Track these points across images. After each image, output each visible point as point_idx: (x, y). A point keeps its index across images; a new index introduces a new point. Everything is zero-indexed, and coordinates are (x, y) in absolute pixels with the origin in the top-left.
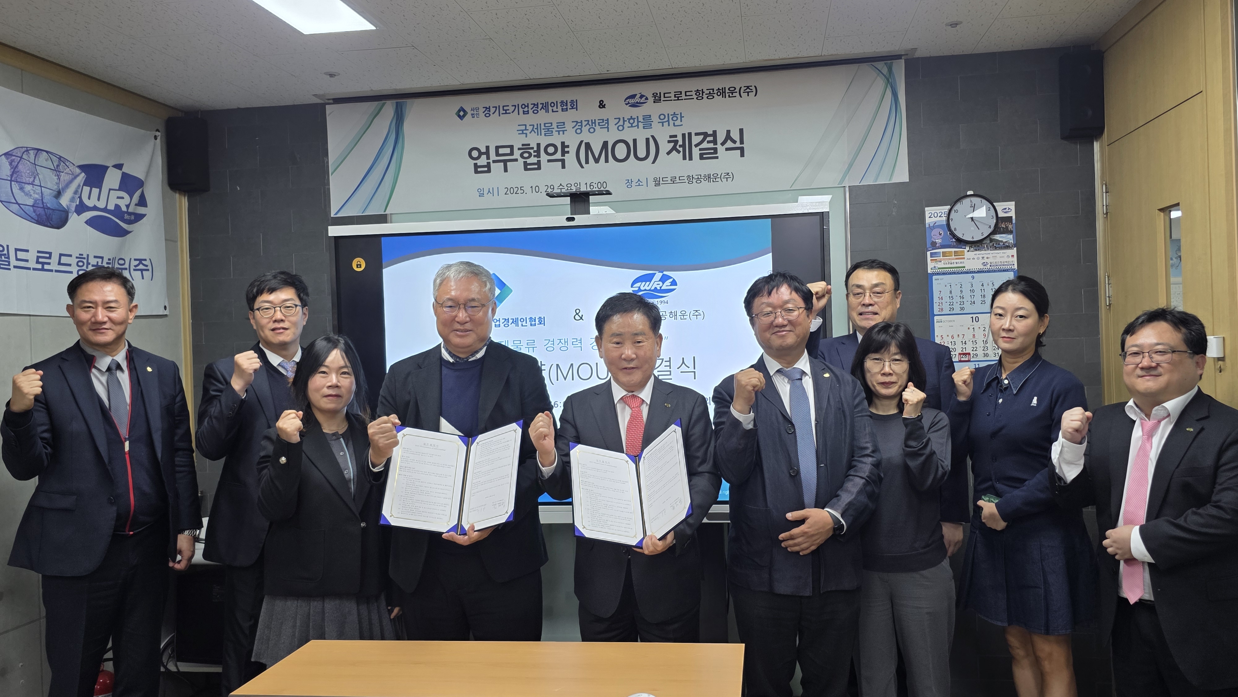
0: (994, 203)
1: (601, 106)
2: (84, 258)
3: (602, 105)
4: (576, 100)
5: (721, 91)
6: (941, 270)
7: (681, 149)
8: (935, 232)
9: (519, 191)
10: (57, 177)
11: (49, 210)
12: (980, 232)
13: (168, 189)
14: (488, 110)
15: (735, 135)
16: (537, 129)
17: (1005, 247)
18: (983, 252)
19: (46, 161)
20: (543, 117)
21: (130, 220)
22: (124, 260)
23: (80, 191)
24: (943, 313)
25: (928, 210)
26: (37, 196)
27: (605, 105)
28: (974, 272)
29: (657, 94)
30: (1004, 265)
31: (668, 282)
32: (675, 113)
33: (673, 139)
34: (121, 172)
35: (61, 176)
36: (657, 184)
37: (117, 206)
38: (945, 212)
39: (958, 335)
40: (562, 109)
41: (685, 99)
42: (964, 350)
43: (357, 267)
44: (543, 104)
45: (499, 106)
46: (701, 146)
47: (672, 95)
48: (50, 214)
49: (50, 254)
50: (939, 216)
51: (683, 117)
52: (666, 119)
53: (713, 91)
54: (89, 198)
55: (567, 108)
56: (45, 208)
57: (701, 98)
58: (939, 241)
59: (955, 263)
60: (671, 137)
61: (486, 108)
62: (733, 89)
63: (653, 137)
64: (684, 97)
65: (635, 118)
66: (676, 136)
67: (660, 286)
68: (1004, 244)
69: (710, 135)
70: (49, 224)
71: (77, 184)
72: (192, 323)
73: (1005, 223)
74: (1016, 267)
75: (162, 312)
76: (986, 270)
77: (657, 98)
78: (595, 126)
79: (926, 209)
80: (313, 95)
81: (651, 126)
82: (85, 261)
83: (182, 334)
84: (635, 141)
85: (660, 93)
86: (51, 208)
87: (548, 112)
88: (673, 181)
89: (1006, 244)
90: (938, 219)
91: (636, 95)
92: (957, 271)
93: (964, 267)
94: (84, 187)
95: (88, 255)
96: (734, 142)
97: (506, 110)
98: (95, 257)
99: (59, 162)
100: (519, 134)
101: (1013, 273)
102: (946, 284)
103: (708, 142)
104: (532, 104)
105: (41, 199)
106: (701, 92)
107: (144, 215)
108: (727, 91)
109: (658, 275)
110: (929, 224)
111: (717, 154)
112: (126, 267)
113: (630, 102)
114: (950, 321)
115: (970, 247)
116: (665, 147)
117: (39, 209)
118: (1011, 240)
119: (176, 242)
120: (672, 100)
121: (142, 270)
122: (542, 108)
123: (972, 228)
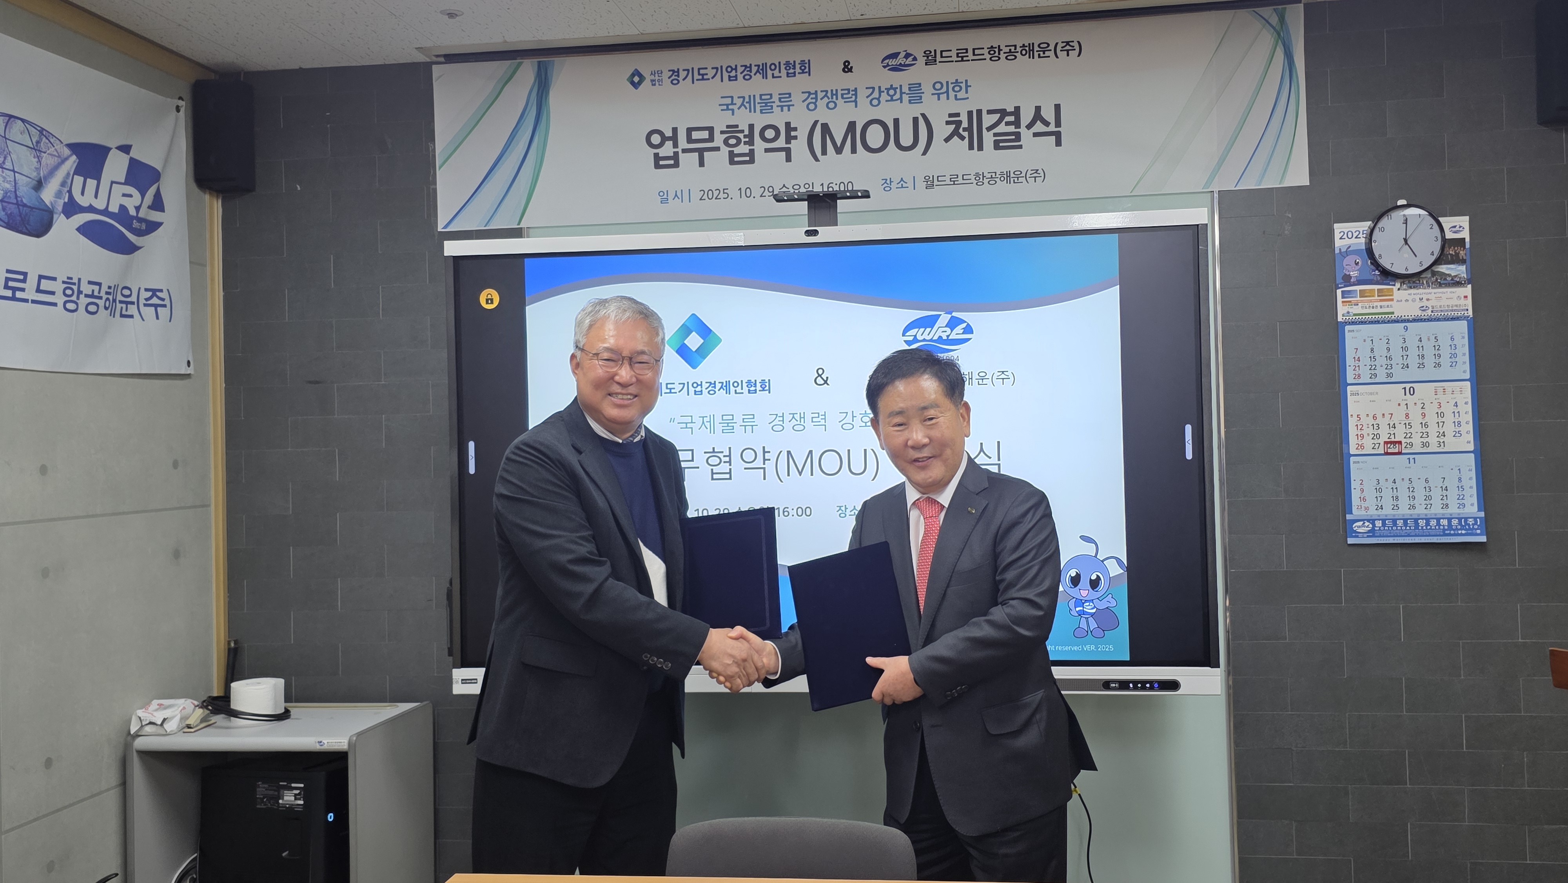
0: (1439, 219)
1: (846, 70)
2: (74, 284)
3: (848, 68)
4: (809, 61)
5: (1027, 49)
6: (1357, 317)
7: (966, 134)
8: (1349, 260)
9: (722, 195)
10: (36, 160)
11: (25, 208)
12: (1417, 260)
13: (194, 186)
14: (676, 74)
15: (1048, 114)
16: (749, 102)
17: (1454, 283)
18: (1421, 291)
19: (21, 133)
20: (758, 86)
21: (140, 229)
22: (130, 289)
23: (69, 181)
24: (1360, 381)
25: (1339, 228)
26: (7, 186)
27: (852, 67)
28: (1408, 321)
29: (931, 52)
30: (1452, 311)
31: (959, 329)
32: (957, 80)
33: (953, 119)
34: (129, 157)
35: (42, 159)
36: (930, 184)
37: (123, 208)
38: (1363, 231)
39: (1383, 415)
40: (788, 73)
41: (972, 60)
42: (1392, 436)
43: (487, 303)
44: (759, 66)
45: (693, 69)
46: (996, 130)
47: (953, 54)
48: (26, 214)
49: (25, 274)
50: (1354, 236)
51: (970, 86)
52: (944, 89)
53: (1015, 49)
54: (83, 194)
55: (795, 72)
56: (19, 204)
57: (997, 58)
58: (1354, 274)
59: (1379, 307)
60: (950, 115)
61: (673, 71)
62: (1046, 45)
63: (923, 115)
64: (971, 57)
65: (897, 88)
66: (958, 115)
67: (948, 333)
68: (1452, 280)
69: (1010, 114)
70: (24, 230)
71: (66, 172)
72: (225, 388)
73: (1454, 248)
74: (1470, 313)
75: (184, 370)
76: (1425, 317)
77: (930, 58)
78: (837, 99)
79: (1336, 226)
80: (416, 48)
81: (921, 99)
82: (75, 288)
83: (211, 405)
84: (896, 122)
85: (935, 51)
86: (28, 204)
87: (766, 78)
88: (954, 181)
89: (1456, 279)
90: (1354, 241)
91: (899, 53)
92: (1382, 319)
93: (1393, 313)
94: (75, 176)
95: (79, 280)
96: (1047, 124)
97: (703, 75)
98: (90, 283)
99: (40, 137)
100: (722, 110)
101: (1466, 322)
102: (1366, 338)
103: (1007, 124)
104: (742, 66)
105: (13, 190)
106: (997, 50)
107: (161, 224)
108: (1036, 48)
109: (944, 318)
110: (1340, 249)
111: (1020, 141)
112: (133, 300)
113: (890, 64)
114: (1371, 394)
115: (1402, 283)
116: (942, 130)
117: (11, 205)
118: (1463, 273)
119: (205, 266)
120: (953, 61)
121: (156, 306)
122: (758, 71)
123: (1406, 256)
